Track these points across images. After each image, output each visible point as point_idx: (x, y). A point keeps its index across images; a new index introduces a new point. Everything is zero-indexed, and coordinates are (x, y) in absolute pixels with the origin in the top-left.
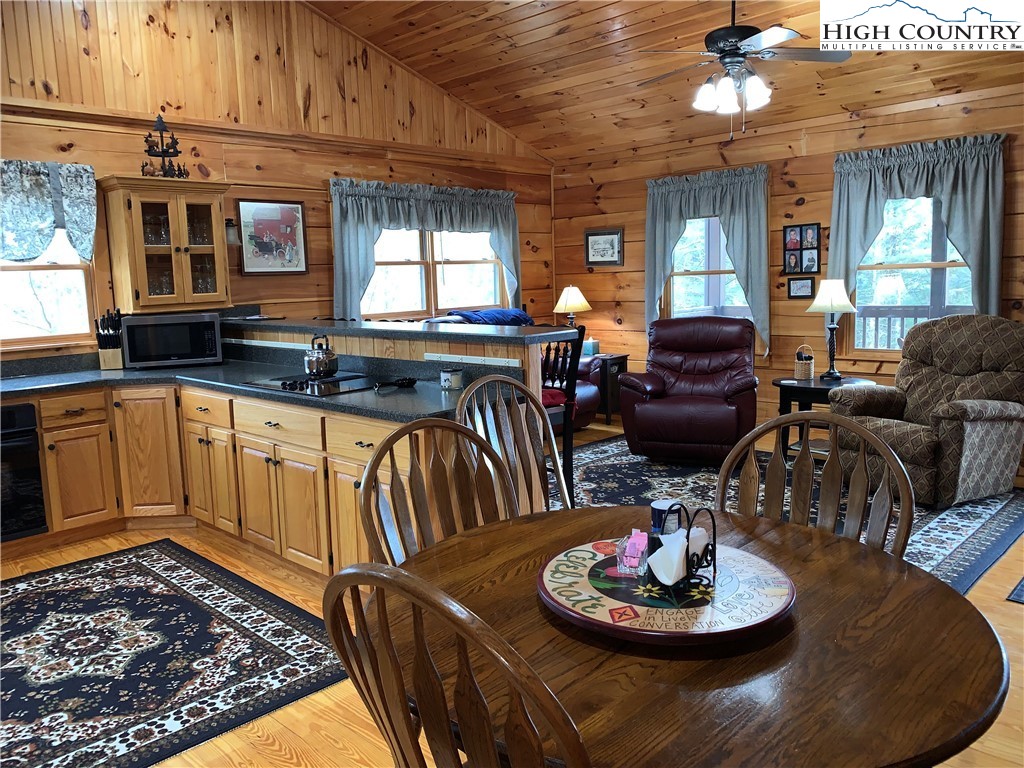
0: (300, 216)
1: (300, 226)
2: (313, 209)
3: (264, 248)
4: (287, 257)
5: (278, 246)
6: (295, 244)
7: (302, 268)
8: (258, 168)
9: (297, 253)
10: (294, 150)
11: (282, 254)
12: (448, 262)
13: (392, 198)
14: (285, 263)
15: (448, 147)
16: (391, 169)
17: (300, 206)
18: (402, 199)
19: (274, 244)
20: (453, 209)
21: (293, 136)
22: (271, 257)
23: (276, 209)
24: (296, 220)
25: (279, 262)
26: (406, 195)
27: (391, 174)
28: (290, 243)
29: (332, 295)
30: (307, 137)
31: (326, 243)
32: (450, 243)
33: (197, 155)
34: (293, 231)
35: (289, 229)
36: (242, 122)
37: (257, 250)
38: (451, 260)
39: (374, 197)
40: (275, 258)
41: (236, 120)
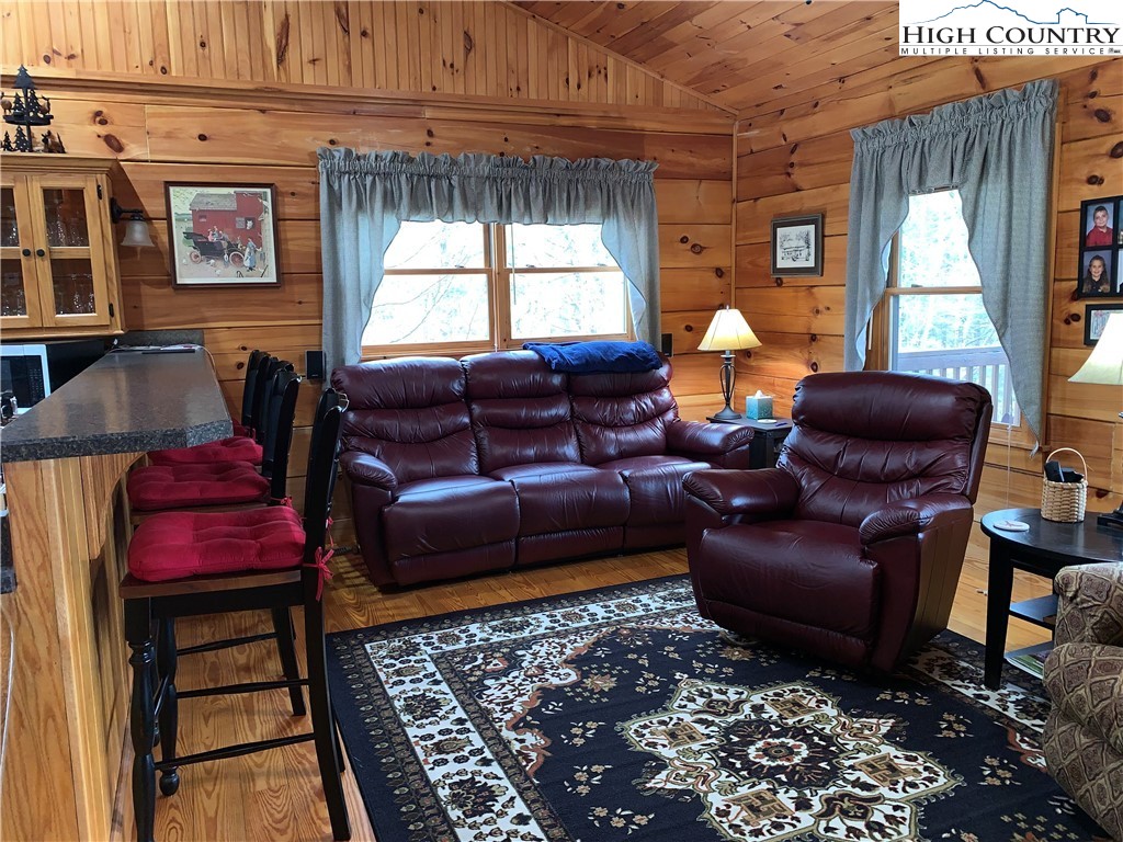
0: (268, 204)
1: (268, 219)
2: (293, 194)
3: (208, 250)
4: (247, 263)
5: (232, 247)
6: (259, 243)
7: (272, 278)
8: (202, 138)
9: (263, 257)
10: (263, 111)
11: (239, 259)
12: (531, 270)
13: (420, 176)
14: (244, 271)
15: (533, 96)
16: (430, 133)
17: (268, 191)
18: (438, 177)
19: (225, 244)
20: (532, 190)
21: (256, 90)
22: (219, 263)
23: (229, 195)
24: (263, 209)
25: (232, 269)
26: (442, 170)
27: (430, 140)
28: (251, 243)
29: (321, 318)
30: (280, 91)
31: (313, 243)
32: (529, 240)
33: (103, 122)
34: (257, 227)
35: (250, 224)
36: (174, 74)
37: (198, 253)
38: (538, 266)
39: (386, 176)
40: (226, 264)
41: (164, 70)
